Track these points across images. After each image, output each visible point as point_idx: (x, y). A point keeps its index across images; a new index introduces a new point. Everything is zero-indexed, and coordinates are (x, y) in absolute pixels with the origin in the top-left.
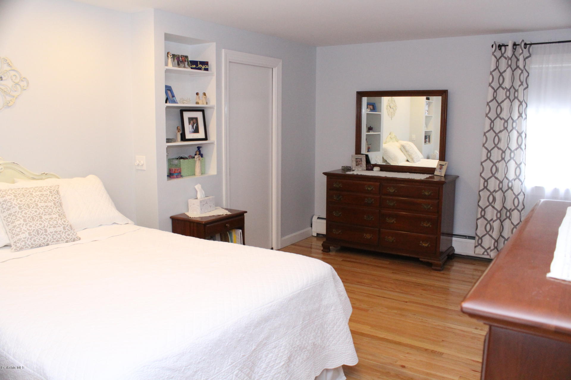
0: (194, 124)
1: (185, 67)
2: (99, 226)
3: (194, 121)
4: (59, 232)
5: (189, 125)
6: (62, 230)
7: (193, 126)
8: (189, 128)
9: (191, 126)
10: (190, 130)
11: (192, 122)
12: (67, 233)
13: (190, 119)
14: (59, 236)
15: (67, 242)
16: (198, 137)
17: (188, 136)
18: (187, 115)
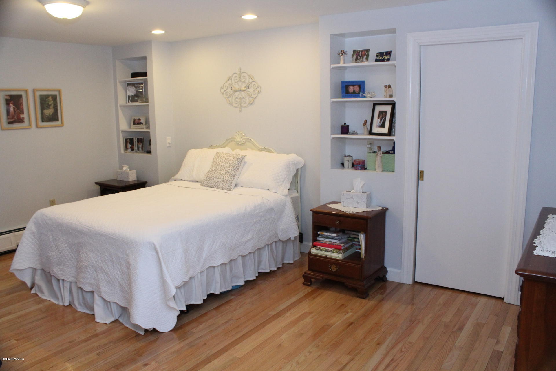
0: (382, 118)
1: (362, 61)
2: (266, 190)
3: (383, 115)
4: (219, 182)
5: (378, 118)
6: (222, 181)
7: (381, 120)
8: (377, 122)
9: (379, 120)
10: (378, 124)
11: (381, 116)
12: (223, 184)
13: (381, 113)
14: (219, 184)
15: (223, 189)
16: (381, 132)
17: (375, 130)
18: (379, 109)
